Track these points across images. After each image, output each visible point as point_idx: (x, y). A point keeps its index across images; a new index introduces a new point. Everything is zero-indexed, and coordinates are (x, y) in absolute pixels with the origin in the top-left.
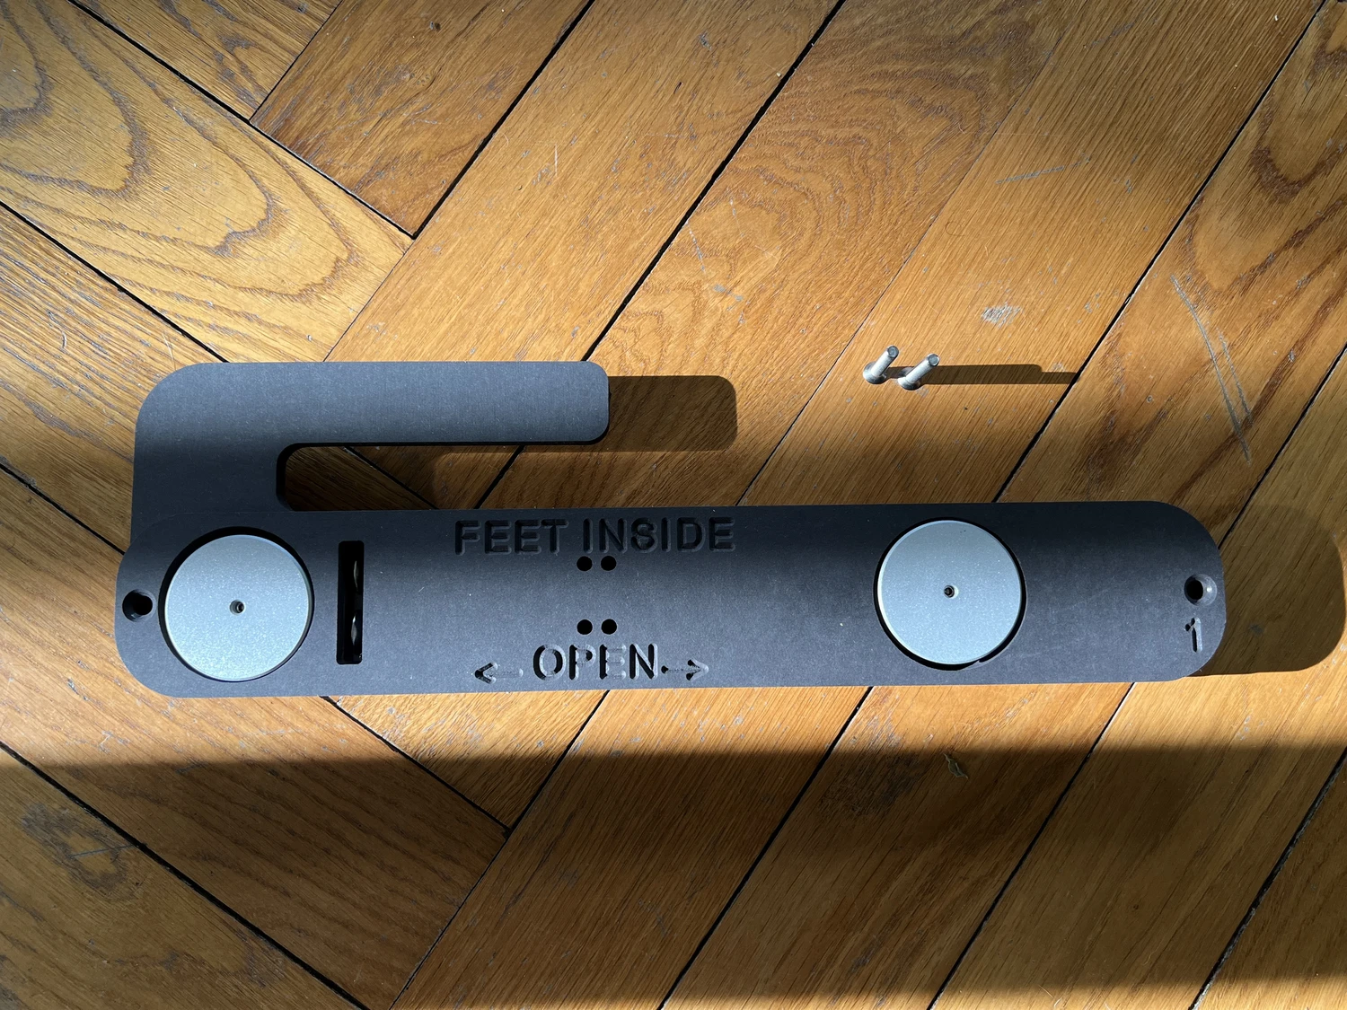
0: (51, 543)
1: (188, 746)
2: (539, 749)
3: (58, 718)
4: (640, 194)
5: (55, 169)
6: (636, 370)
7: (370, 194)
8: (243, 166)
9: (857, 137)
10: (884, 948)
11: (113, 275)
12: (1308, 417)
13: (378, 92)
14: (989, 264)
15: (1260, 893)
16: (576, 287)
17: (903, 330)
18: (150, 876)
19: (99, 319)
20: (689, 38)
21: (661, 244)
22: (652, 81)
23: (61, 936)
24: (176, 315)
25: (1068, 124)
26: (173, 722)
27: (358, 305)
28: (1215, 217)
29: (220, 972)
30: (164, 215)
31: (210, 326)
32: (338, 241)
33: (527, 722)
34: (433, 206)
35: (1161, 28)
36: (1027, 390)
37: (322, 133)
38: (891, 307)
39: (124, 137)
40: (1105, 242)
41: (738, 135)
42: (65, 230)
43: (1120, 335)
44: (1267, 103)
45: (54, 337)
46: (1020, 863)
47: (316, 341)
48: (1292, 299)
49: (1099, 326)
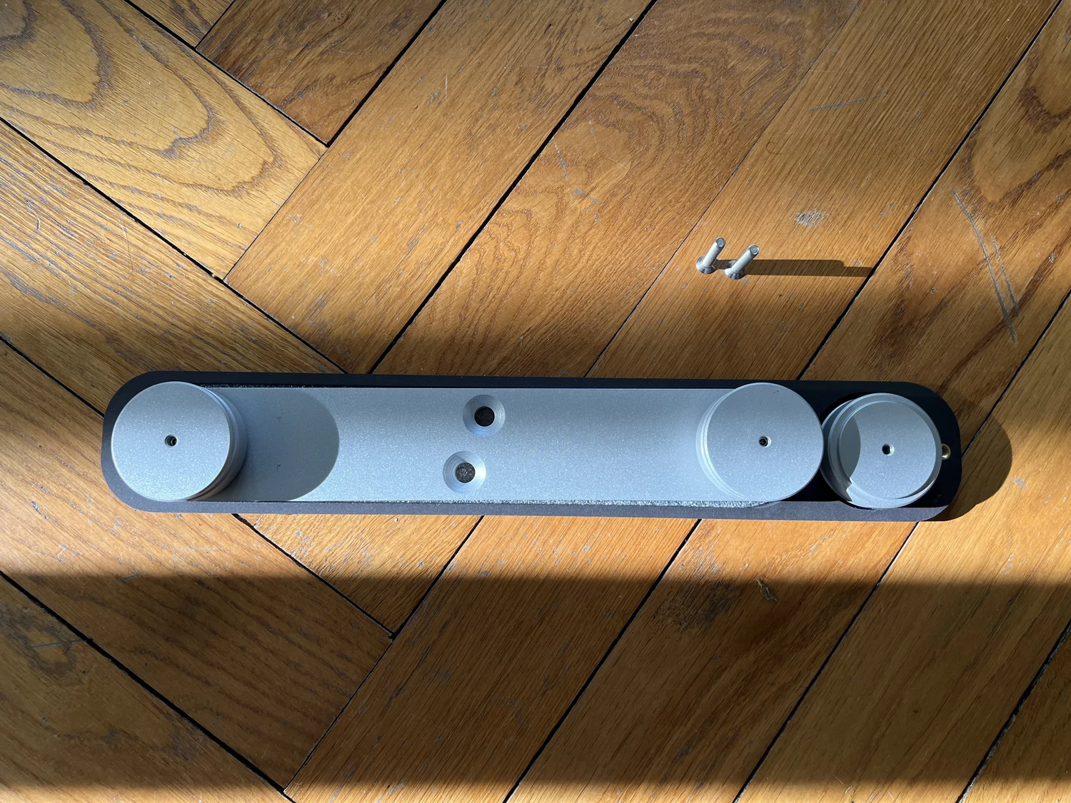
0: (23, 389)
1: (129, 560)
2: (420, 568)
3: (23, 533)
4: (515, 114)
5: (35, 85)
7: (293, 109)
8: (189, 85)
9: (695, 72)
10: (704, 741)
11: (80, 171)
12: (1065, 308)
13: (301, 27)
14: (802, 177)
15: (1020, 703)
16: (459, 191)
17: (730, 230)
18: (95, 666)
19: (68, 206)
21: (531, 155)
22: (526, 23)
23: (20, 714)
24: (130, 205)
25: (869, 64)
26: (119, 538)
27: (281, 200)
28: (990, 142)
29: (151, 747)
30: (123, 124)
31: (158, 215)
32: (265, 147)
33: (411, 545)
34: (344, 120)
36: (831, 283)
37: (254, 59)
38: (721, 211)
39: (93, 60)
40: (898, 161)
41: (596, 68)
42: (42, 134)
43: (909, 238)
44: (1033, 51)
45: (30, 220)
46: (819, 673)
47: (245, 228)
48: (1053, 211)
49: (892, 231)
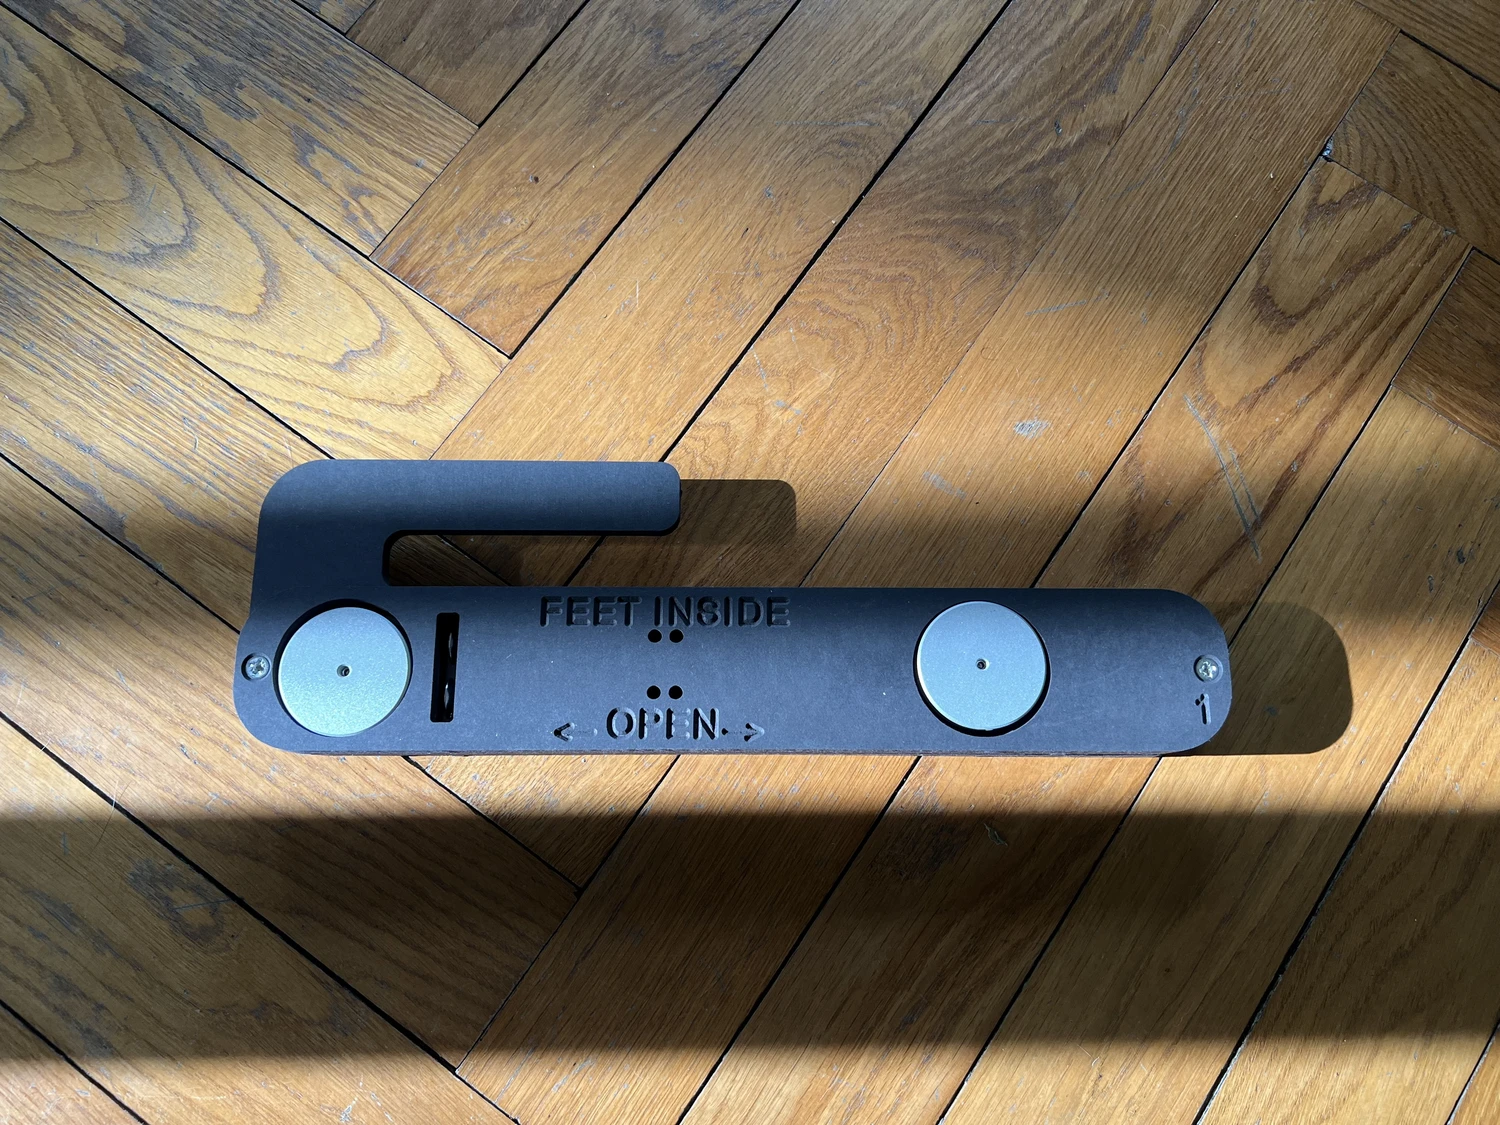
1: (287, 808)
3: (169, 781)
4: (711, 322)
5: (196, 296)
6: (705, 474)
7: (473, 319)
8: (362, 295)
9: (902, 275)
10: (930, 1007)
11: (244, 388)
13: (482, 233)
14: (1020, 385)
16: (652, 404)
17: (943, 441)
18: (246, 929)
19: (228, 424)
20: (755, 190)
21: (729, 365)
22: (722, 227)
23: (158, 986)
24: (296, 422)
25: (1089, 265)
26: (275, 785)
27: (459, 415)
28: (1221, 345)
30: (290, 336)
31: (326, 431)
32: (443, 359)
33: (600, 789)
34: (529, 329)
35: (1169, 185)
37: (432, 267)
38: (933, 421)
39: (259, 270)
40: (1124, 366)
41: (798, 273)
42: (203, 349)
43: (1139, 447)
44: (1264, 248)
45: (187, 439)
46: (1058, 928)
47: (420, 446)
48: (1293, 417)
49: (1121, 439)
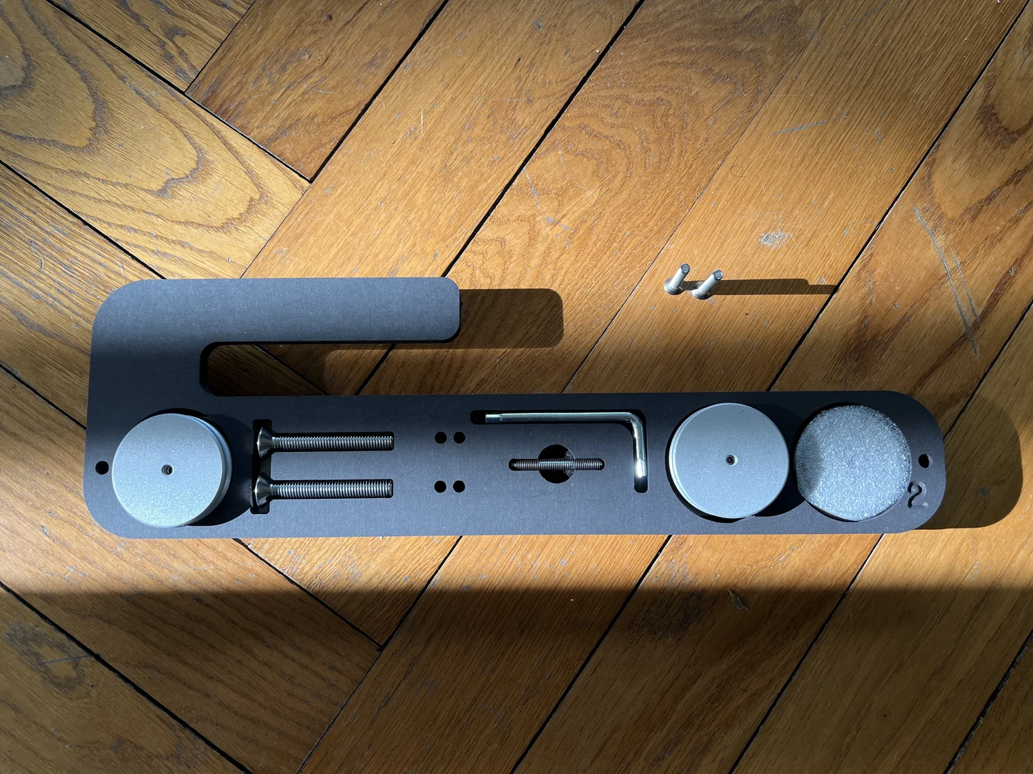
0: (30, 420)
1: (133, 579)
2: (406, 583)
3: (33, 556)
4: (488, 146)
5: (36, 132)
6: (484, 284)
7: (278, 148)
8: (179, 127)
9: (660, 99)
10: (679, 746)
11: (79, 213)
12: (1025, 321)
13: (284, 69)
14: (765, 199)
15: (987, 705)
16: (436, 222)
17: (696, 252)
18: (103, 680)
19: (69, 246)
20: (527, 24)
21: (504, 185)
22: (497, 58)
23: (34, 725)
24: (127, 243)
25: (829, 88)
26: (122, 559)
27: (267, 234)
28: (949, 160)
29: (156, 756)
30: (119, 166)
31: (153, 252)
32: (252, 185)
33: (396, 562)
34: (325, 157)
35: (905, 10)
36: (796, 299)
37: (240, 101)
38: (687, 234)
39: (90, 107)
40: (859, 181)
41: (565, 99)
42: (43, 179)
43: (871, 255)
44: (991, 68)
45: (33, 260)
46: (790, 679)
47: (234, 263)
48: (1012, 226)
49: (855, 248)
